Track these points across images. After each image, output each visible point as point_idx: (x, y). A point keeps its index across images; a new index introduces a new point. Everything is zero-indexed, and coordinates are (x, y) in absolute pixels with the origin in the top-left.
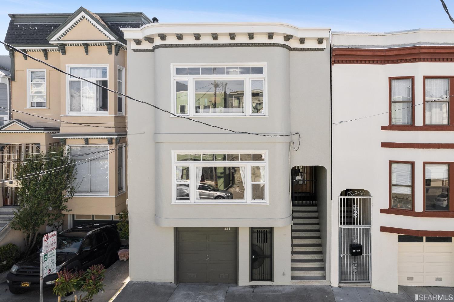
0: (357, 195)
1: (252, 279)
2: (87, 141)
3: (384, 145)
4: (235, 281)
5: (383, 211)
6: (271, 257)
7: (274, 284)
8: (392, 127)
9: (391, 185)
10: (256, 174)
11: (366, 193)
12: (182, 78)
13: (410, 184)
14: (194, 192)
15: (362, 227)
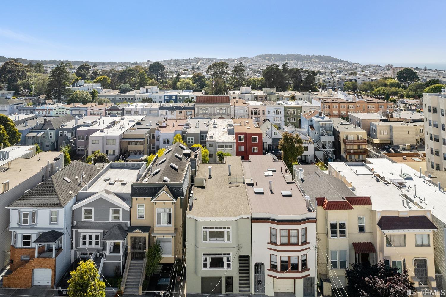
0: (260, 264)
1: (226, 291)
2: (164, 237)
3: (268, 249)
4: (221, 292)
5: (268, 270)
6: (232, 284)
7: (233, 293)
8: (271, 243)
9: (271, 261)
10: (228, 260)
11: (262, 264)
12: (205, 230)
13: (276, 262)
14: (208, 265)
15: (261, 274)
